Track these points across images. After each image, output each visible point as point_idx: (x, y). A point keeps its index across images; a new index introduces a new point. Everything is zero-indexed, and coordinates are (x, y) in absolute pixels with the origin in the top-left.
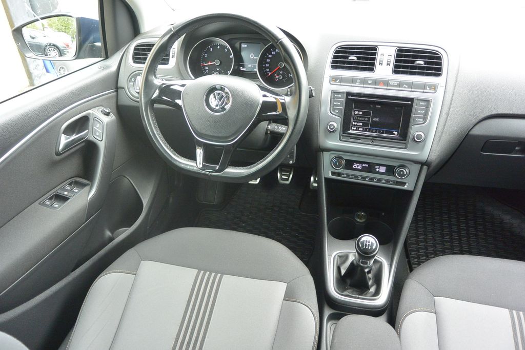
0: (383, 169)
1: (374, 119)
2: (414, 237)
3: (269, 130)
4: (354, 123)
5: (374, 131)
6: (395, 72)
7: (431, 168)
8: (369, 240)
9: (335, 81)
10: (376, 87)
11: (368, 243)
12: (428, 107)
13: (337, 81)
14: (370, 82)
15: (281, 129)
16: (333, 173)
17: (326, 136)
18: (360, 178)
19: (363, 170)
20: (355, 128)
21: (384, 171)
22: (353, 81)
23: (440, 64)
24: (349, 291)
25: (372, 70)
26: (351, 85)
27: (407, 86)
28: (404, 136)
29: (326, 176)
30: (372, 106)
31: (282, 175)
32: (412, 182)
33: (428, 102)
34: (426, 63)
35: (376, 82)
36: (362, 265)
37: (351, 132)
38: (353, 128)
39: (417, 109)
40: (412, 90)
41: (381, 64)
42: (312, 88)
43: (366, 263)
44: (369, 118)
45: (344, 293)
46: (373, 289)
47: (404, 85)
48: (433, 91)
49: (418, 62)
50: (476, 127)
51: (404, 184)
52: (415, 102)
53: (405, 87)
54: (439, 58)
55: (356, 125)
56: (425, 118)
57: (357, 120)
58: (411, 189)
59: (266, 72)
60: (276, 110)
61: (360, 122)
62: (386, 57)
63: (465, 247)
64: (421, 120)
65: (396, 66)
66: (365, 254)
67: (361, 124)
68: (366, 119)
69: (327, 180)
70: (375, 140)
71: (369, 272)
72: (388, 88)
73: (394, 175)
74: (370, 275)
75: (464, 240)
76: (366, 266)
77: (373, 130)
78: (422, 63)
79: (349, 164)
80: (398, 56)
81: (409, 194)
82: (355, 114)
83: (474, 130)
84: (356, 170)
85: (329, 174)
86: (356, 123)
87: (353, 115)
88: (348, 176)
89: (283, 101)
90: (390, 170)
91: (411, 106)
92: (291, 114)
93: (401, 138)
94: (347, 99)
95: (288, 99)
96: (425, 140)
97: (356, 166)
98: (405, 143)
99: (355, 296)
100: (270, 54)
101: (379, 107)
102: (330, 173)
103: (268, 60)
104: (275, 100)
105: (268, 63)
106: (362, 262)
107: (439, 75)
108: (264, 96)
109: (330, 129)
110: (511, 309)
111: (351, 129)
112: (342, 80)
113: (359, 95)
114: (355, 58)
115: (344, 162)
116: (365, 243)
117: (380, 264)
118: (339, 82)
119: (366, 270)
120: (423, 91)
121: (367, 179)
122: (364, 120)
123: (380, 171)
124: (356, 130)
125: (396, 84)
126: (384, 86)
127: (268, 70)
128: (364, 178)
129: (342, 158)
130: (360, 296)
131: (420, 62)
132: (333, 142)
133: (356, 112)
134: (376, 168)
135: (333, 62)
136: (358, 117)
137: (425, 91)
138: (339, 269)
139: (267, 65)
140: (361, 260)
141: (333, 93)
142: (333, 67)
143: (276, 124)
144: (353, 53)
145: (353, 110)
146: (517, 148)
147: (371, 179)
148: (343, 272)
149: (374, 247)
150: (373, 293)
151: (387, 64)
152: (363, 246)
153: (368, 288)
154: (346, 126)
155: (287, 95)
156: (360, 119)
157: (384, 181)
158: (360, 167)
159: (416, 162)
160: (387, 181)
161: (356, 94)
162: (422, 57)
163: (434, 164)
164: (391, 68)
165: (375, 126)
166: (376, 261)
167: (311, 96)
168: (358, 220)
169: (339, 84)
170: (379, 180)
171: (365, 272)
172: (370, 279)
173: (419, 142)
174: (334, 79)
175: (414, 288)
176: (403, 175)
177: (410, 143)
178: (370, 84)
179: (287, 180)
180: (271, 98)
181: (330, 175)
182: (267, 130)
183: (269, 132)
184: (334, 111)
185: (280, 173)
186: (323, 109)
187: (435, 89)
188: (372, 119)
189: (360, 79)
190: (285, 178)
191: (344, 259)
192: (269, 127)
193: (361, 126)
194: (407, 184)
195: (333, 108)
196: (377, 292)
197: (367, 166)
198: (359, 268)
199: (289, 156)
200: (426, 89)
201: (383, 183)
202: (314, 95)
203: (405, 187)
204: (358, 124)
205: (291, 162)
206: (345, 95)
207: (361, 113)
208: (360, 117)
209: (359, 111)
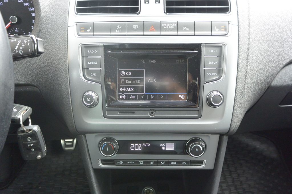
0: (170, 147)
1: (149, 80)
4: (121, 89)
5: (152, 97)
6: (169, 11)
9: (85, 30)
10: (146, 33)
12: (220, 56)
13: (88, 31)
14: (135, 27)
16: (104, 162)
17: (84, 114)
18: (141, 163)
20: (124, 97)
21: (172, 149)
22: (111, 28)
25: (136, 10)
26: (109, 33)
27: (188, 29)
29: (95, 167)
30: (143, 62)
33: (219, 47)
35: (143, 27)
37: (119, 102)
38: (121, 97)
39: (207, 60)
40: (196, 33)
41: (146, 1)
44: (142, 80)
47: (184, 28)
48: (224, 33)
51: (201, 162)
52: (203, 49)
53: (186, 30)
55: (126, 92)
56: (219, 71)
58: (211, 167)
61: (130, 87)
64: (214, 74)
65: (168, 3)
67: (132, 90)
68: (138, 82)
69: (98, 172)
70: (155, 110)
72: (163, 33)
73: (187, 154)
77: (150, 96)
79: (124, 147)
81: (209, 174)
82: (121, 76)
84: (135, 152)
85: (98, 164)
86: (124, 89)
87: (118, 78)
88: (125, 163)
90: (181, 147)
91: (198, 56)
93: (191, 103)
94: (106, 55)
98: (198, 110)
101: (154, 61)
102: (100, 162)
107: (226, 10)
109: (87, 102)
111: (119, 99)
112: (94, 28)
113: (122, 47)
115: (116, 145)
118: (90, 32)
120: (210, 33)
121: (152, 163)
122: (135, 84)
123: (167, 149)
124: (126, 99)
125: (172, 26)
126: (156, 31)
128: (147, 163)
129: (112, 140)
133: (123, 73)
134: (161, 147)
135: (79, 4)
136: (125, 79)
137: (213, 33)
141: (84, 49)
145: (118, 70)
147: (157, 163)
151: (156, 1)
156: (130, 82)
157: (174, 163)
158: (139, 148)
159: (213, 133)
160: (179, 163)
161: (118, 47)
164: (162, 6)
165: (152, 90)
169: (92, 34)
170: (168, 162)
173: (217, 106)
174: (83, 28)
176: (200, 152)
177: (206, 108)
178: (135, 31)
181: (101, 165)
184: (89, 74)
185: (64, 140)
187: (225, 30)
188: (147, 80)
189: (121, 25)
193: (132, 92)
195: (88, 70)
197: (148, 145)
199: (33, 150)
200: (215, 30)
201: (174, 165)
202: (40, 50)
203: (203, 166)
204: (128, 90)
205: (40, 156)
206: (102, 50)
207: (130, 74)
208: (129, 79)
209: (126, 71)
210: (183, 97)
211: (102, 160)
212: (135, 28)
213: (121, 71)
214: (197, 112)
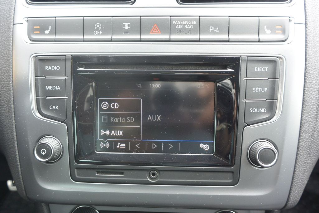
1: (150, 118)
5: (154, 146)
9: (42, 31)
10: (144, 37)
12: (274, 78)
13: (47, 32)
22: (84, 27)
26: (81, 37)
27: (217, 30)
30: (139, 86)
33: (272, 62)
35: (140, 26)
38: (102, 145)
39: (251, 85)
40: (231, 37)
44: (137, 118)
48: (281, 37)
52: (243, 66)
53: (213, 33)
55: (110, 137)
57: (109, 123)
61: (117, 129)
64: (262, 110)
67: (121, 133)
68: (131, 120)
70: (159, 171)
72: (173, 37)
77: (150, 144)
82: (101, 109)
86: (107, 132)
87: (97, 112)
93: (220, 160)
98: (233, 172)
101: (158, 86)
109: (42, 156)
112: (57, 28)
113: (104, 61)
118: (50, 33)
120: (255, 37)
124: (110, 150)
126: (163, 32)
137: (262, 37)
141: (39, 63)
145: (96, 99)
156: (117, 120)
161: (95, 61)
165: (155, 135)
169: (52, 37)
174: (37, 28)
177: (245, 168)
178: (126, 32)
184: (47, 108)
187: (284, 32)
188: (145, 117)
189: (101, 22)
193: (119, 137)
195: (44, 100)
200: (265, 33)
204: (114, 134)
206: (69, 64)
207: (117, 106)
208: (116, 116)
209: (110, 102)
210: (206, 147)
212: (126, 27)
213: (101, 101)
214: (231, 174)
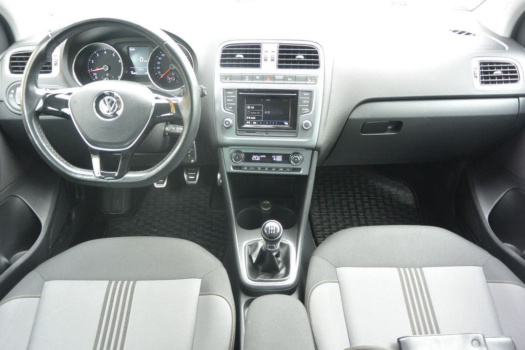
0: (279, 158)
1: (266, 112)
2: (318, 218)
3: (167, 132)
4: (247, 118)
5: (267, 123)
6: (280, 67)
7: (322, 153)
8: (273, 225)
9: (226, 79)
10: (264, 82)
11: (272, 229)
12: (311, 97)
13: (228, 79)
14: (258, 78)
15: (179, 129)
16: (235, 167)
17: (223, 133)
18: (259, 169)
19: (262, 161)
20: (249, 123)
21: (280, 160)
22: (242, 78)
23: (317, 57)
24: (261, 276)
25: (258, 66)
26: (240, 81)
27: (291, 80)
28: (294, 126)
29: (228, 171)
30: (262, 100)
31: (188, 176)
32: (306, 167)
33: (310, 92)
34: (305, 57)
35: (263, 78)
36: (269, 249)
37: (246, 126)
38: (247, 123)
39: (303, 100)
40: (296, 82)
41: (266, 60)
42: (203, 87)
43: (273, 247)
44: (261, 112)
45: (257, 279)
46: (283, 271)
47: (289, 79)
48: (314, 83)
49: (298, 57)
50: (354, 112)
51: (299, 170)
52: (300, 93)
53: (290, 81)
54: (316, 52)
55: (250, 119)
56: (310, 107)
57: (250, 114)
58: (306, 173)
59: (158, 74)
60: (169, 111)
61: (253, 116)
62: (270, 54)
63: (363, 221)
64: (307, 109)
65: (280, 62)
66: (271, 239)
68: (259, 113)
69: (230, 174)
70: (269, 131)
71: (278, 256)
72: (275, 82)
73: (290, 163)
74: (280, 259)
75: (361, 214)
76: (273, 250)
78: (302, 57)
79: (248, 157)
80: (280, 52)
81: (305, 178)
83: (352, 114)
84: (255, 161)
86: (249, 118)
87: (246, 110)
88: (249, 168)
89: (176, 102)
90: (286, 158)
91: (296, 97)
92: (185, 114)
93: (291, 128)
94: (239, 95)
95: (180, 100)
96: (312, 128)
97: (254, 158)
98: (295, 132)
99: (267, 280)
100: (160, 56)
101: (269, 100)
102: (232, 168)
103: (159, 63)
104: (167, 102)
105: (159, 65)
106: (270, 247)
107: (317, 67)
108: (157, 98)
109: (226, 125)
110: (398, 267)
111: (246, 124)
112: (232, 78)
113: (249, 91)
114: (242, 56)
115: (243, 156)
116: (270, 228)
117: (287, 246)
118: (229, 80)
119: (274, 254)
120: (305, 82)
121: (266, 169)
122: (256, 114)
123: (277, 160)
124: (250, 124)
125: (281, 77)
126: (271, 80)
127: (159, 72)
128: (263, 169)
129: (240, 152)
130: (271, 280)
131: (300, 57)
132: (230, 138)
133: (249, 107)
134: (273, 158)
135: (222, 61)
136: (250, 111)
137: (307, 82)
138: (250, 257)
139: (159, 68)
140: (268, 245)
141: (225, 91)
142: (222, 66)
143: (173, 125)
144: (239, 51)
145: (246, 105)
146: (389, 127)
147: (270, 169)
148: (254, 259)
149: (278, 232)
150: (284, 275)
151: (272, 60)
152: (268, 232)
153: (278, 270)
154: (241, 121)
155: (180, 96)
156: (253, 113)
157: (281, 169)
158: (258, 159)
159: (307, 148)
160: (285, 169)
161: (246, 90)
162: (301, 52)
163: (323, 149)
164: (275, 63)
165: (267, 119)
166: (282, 244)
167: (203, 95)
168: (264, 209)
170: (277, 169)
171: (273, 256)
172: (279, 262)
173: (307, 130)
174: (225, 77)
175: (318, 263)
176: (297, 162)
177: (300, 131)
178: (258, 80)
179: (194, 180)
180: (163, 100)
181: (232, 169)
182: (165, 131)
183: (167, 134)
184: (227, 108)
185: (187, 174)
186: (217, 107)
187: (315, 80)
188: (264, 112)
189: (248, 76)
190: (192, 178)
191: (254, 247)
192: (167, 128)
193: (254, 120)
194: (302, 169)
195: (227, 105)
196: (287, 273)
197: (265, 156)
198: (268, 253)
199: (189, 155)
200: (308, 81)
201: (281, 171)
202: (206, 94)
203: (301, 172)
204: (252, 118)
205: (193, 161)
206: (236, 92)
207: (253, 108)
208: (253, 111)
209: (251, 106)
210: (287, 124)
211: (232, 166)
